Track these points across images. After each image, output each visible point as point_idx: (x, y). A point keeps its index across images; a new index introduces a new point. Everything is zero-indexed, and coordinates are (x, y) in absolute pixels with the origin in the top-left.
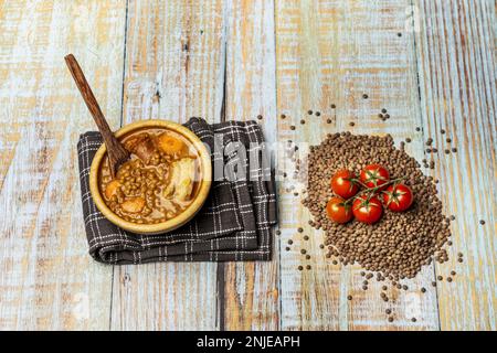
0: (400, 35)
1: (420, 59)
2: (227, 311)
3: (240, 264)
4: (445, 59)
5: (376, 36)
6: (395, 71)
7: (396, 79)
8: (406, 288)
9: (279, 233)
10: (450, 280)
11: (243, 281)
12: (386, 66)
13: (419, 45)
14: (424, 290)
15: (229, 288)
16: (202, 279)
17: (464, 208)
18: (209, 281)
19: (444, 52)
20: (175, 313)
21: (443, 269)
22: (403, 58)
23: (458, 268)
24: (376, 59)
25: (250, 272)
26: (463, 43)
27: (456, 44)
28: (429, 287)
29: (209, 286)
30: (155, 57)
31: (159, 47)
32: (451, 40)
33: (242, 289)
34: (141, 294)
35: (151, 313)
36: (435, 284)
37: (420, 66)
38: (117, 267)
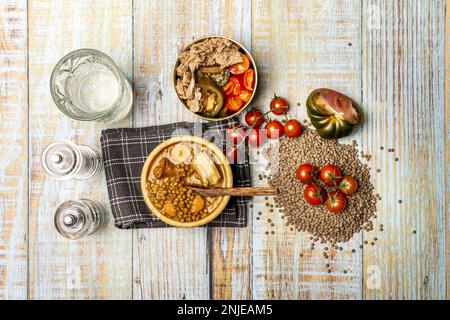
0: (350, 45)
1: (364, 67)
2: (214, 263)
3: (224, 229)
4: (384, 66)
5: (332, 44)
6: (345, 76)
7: (345, 82)
8: (341, 249)
9: (252, 206)
10: (373, 244)
11: (226, 242)
12: (338, 72)
13: (365, 53)
14: (354, 251)
15: (216, 247)
16: (197, 239)
17: (388, 189)
18: (202, 241)
19: (384, 61)
20: (178, 263)
21: (368, 236)
22: (351, 65)
23: (379, 235)
24: (330, 65)
25: (231, 235)
26: (400, 52)
27: (394, 53)
28: (358, 249)
29: (201, 246)
30: (157, 60)
31: (160, 51)
32: (390, 50)
33: (224, 248)
34: (153, 250)
35: (161, 265)
36: (362, 247)
37: (364, 72)
38: (135, 231)
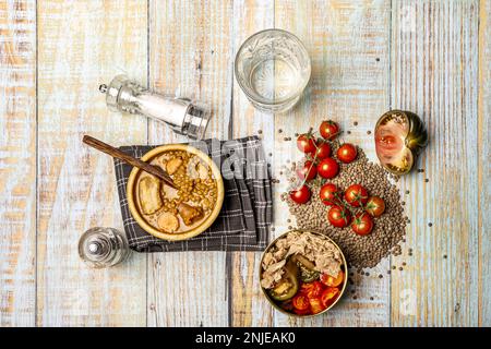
0: (378, 60)
1: (393, 83)
2: (234, 289)
3: (244, 253)
4: (414, 82)
5: (359, 59)
6: (372, 92)
7: (372, 100)
8: (368, 274)
9: (274, 230)
10: (401, 269)
11: (246, 267)
12: (364, 88)
13: (393, 69)
14: (381, 276)
15: (235, 271)
16: (215, 264)
17: (417, 213)
18: (220, 266)
19: (414, 76)
20: (195, 289)
21: (397, 261)
22: (380, 82)
23: (408, 260)
24: (357, 81)
25: (251, 260)
26: (430, 68)
27: (425, 69)
28: (385, 275)
29: (220, 270)
30: (173, 75)
31: (177, 66)
32: (421, 65)
33: (244, 273)
34: (169, 275)
35: (177, 290)
36: (390, 272)
37: (393, 88)
38: (150, 254)
